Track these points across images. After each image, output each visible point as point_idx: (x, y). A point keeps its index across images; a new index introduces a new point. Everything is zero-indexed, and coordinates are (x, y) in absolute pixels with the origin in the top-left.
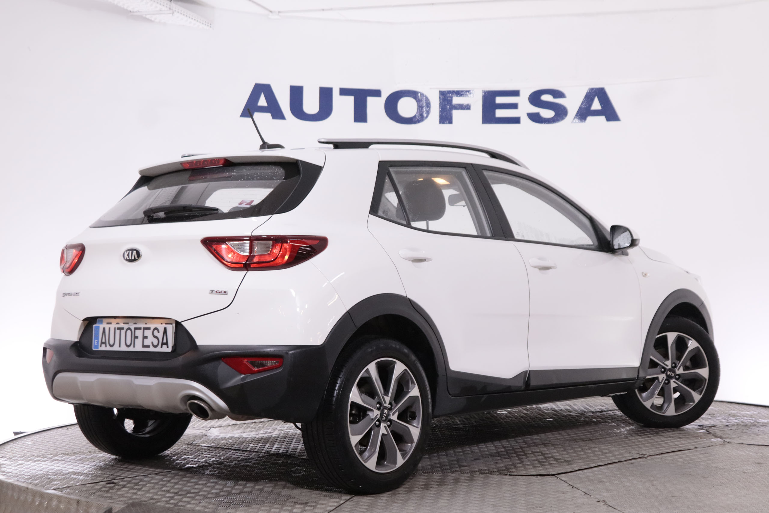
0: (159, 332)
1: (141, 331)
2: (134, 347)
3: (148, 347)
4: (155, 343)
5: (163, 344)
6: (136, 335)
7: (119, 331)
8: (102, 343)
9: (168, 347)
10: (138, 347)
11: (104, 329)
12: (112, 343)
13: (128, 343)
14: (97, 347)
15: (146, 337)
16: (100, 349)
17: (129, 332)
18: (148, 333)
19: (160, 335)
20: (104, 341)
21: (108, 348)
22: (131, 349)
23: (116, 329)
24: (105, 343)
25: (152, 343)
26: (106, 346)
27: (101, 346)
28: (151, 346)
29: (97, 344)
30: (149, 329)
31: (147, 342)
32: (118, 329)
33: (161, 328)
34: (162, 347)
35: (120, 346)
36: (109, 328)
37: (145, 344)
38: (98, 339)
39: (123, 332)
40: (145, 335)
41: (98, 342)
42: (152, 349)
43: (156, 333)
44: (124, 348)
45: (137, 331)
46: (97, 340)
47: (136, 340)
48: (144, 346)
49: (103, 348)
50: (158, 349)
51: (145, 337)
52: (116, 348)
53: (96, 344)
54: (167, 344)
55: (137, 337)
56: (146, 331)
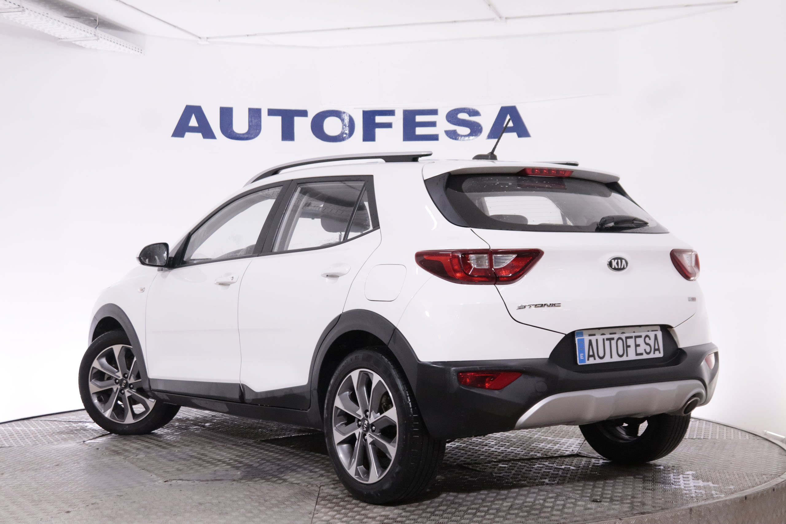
0: (650, 339)
1: (633, 340)
2: (627, 356)
3: (642, 354)
4: (648, 351)
5: (655, 350)
6: (628, 344)
7: (608, 342)
8: (589, 356)
9: (660, 353)
10: (632, 356)
11: (590, 342)
12: (601, 354)
13: (621, 353)
14: (584, 361)
15: (639, 345)
16: (587, 363)
17: (620, 342)
18: (640, 341)
19: (652, 342)
20: (591, 353)
21: (598, 361)
22: (625, 358)
23: (605, 340)
24: (593, 356)
25: (645, 350)
26: (595, 359)
27: (588, 360)
28: (644, 354)
29: (583, 358)
30: (640, 337)
31: (640, 350)
32: (607, 339)
33: (652, 335)
34: (654, 353)
35: (611, 357)
36: (597, 340)
37: (638, 352)
38: (583, 352)
39: (614, 343)
40: (637, 343)
41: (584, 356)
42: (645, 356)
43: (647, 340)
44: (616, 359)
45: (628, 340)
46: (583, 354)
47: (628, 349)
48: (637, 354)
49: (592, 361)
50: (652, 356)
51: (637, 346)
52: (607, 359)
53: (581, 358)
54: (658, 350)
55: (629, 346)
56: (638, 339)
